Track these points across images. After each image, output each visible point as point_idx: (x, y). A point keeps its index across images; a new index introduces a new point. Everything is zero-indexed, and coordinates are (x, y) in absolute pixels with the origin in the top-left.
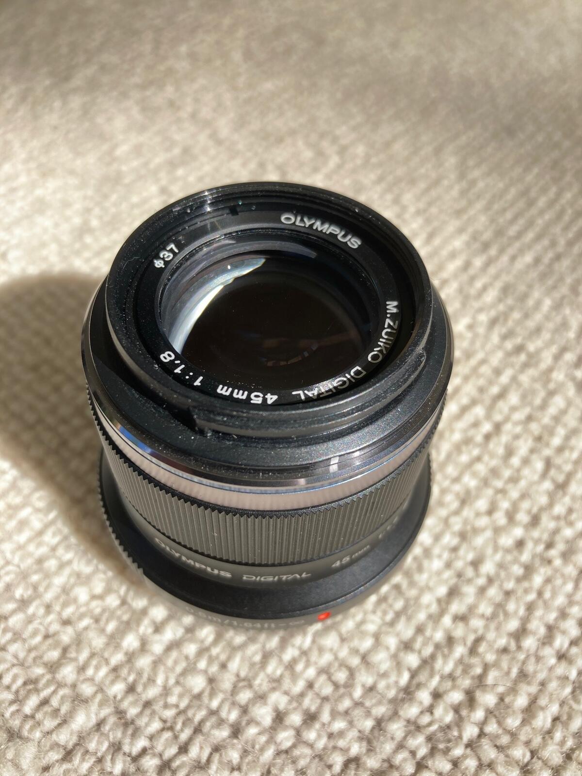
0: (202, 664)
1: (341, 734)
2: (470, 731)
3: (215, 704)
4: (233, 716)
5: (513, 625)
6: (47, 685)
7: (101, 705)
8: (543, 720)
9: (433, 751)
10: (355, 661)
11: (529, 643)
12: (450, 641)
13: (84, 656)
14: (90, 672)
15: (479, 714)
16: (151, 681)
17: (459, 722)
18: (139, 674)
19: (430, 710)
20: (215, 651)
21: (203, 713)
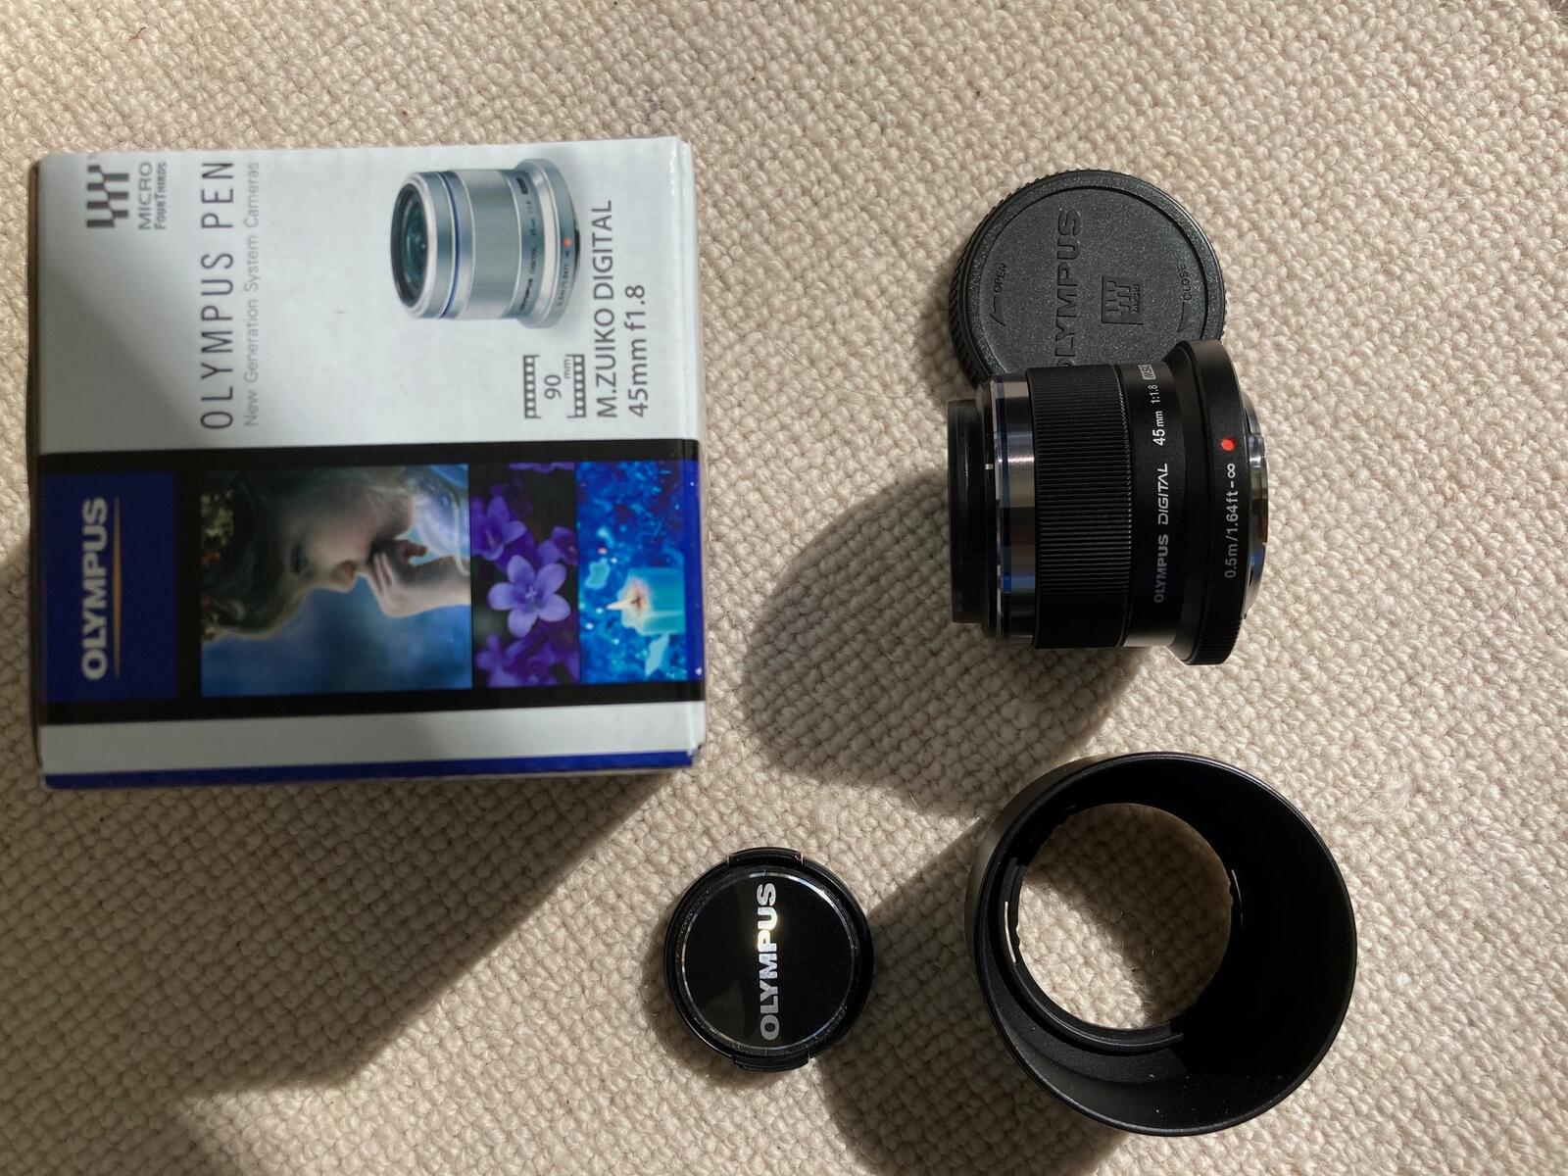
0: (1342, 644)
1: (1409, 543)
2: (1422, 446)
3: (1374, 638)
4: (1384, 624)
5: (1348, 381)
6: (1341, 768)
7: (1362, 726)
8: (1423, 386)
9: (1433, 479)
10: (1358, 520)
11: (1365, 374)
12: (1354, 438)
13: (1322, 739)
14: (1336, 735)
15: (1412, 434)
16: (1349, 687)
17: (1415, 451)
18: (1342, 695)
19: (1401, 470)
20: (1333, 632)
21: (1379, 649)
